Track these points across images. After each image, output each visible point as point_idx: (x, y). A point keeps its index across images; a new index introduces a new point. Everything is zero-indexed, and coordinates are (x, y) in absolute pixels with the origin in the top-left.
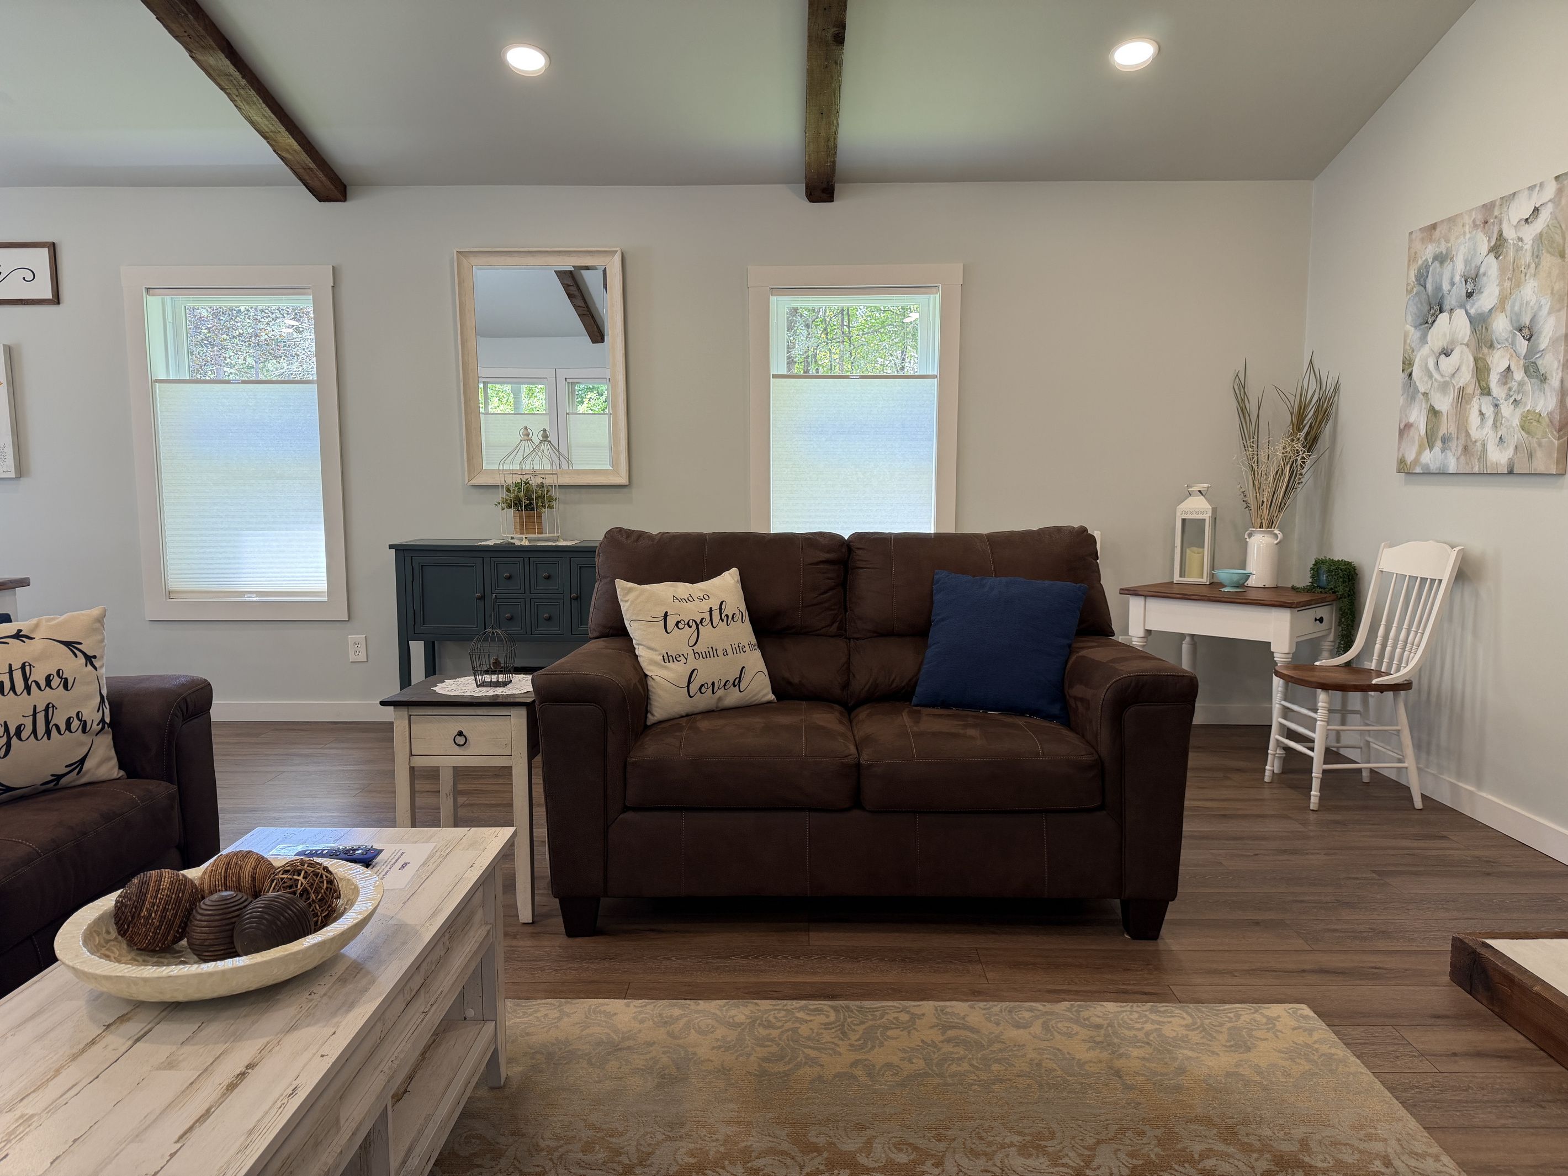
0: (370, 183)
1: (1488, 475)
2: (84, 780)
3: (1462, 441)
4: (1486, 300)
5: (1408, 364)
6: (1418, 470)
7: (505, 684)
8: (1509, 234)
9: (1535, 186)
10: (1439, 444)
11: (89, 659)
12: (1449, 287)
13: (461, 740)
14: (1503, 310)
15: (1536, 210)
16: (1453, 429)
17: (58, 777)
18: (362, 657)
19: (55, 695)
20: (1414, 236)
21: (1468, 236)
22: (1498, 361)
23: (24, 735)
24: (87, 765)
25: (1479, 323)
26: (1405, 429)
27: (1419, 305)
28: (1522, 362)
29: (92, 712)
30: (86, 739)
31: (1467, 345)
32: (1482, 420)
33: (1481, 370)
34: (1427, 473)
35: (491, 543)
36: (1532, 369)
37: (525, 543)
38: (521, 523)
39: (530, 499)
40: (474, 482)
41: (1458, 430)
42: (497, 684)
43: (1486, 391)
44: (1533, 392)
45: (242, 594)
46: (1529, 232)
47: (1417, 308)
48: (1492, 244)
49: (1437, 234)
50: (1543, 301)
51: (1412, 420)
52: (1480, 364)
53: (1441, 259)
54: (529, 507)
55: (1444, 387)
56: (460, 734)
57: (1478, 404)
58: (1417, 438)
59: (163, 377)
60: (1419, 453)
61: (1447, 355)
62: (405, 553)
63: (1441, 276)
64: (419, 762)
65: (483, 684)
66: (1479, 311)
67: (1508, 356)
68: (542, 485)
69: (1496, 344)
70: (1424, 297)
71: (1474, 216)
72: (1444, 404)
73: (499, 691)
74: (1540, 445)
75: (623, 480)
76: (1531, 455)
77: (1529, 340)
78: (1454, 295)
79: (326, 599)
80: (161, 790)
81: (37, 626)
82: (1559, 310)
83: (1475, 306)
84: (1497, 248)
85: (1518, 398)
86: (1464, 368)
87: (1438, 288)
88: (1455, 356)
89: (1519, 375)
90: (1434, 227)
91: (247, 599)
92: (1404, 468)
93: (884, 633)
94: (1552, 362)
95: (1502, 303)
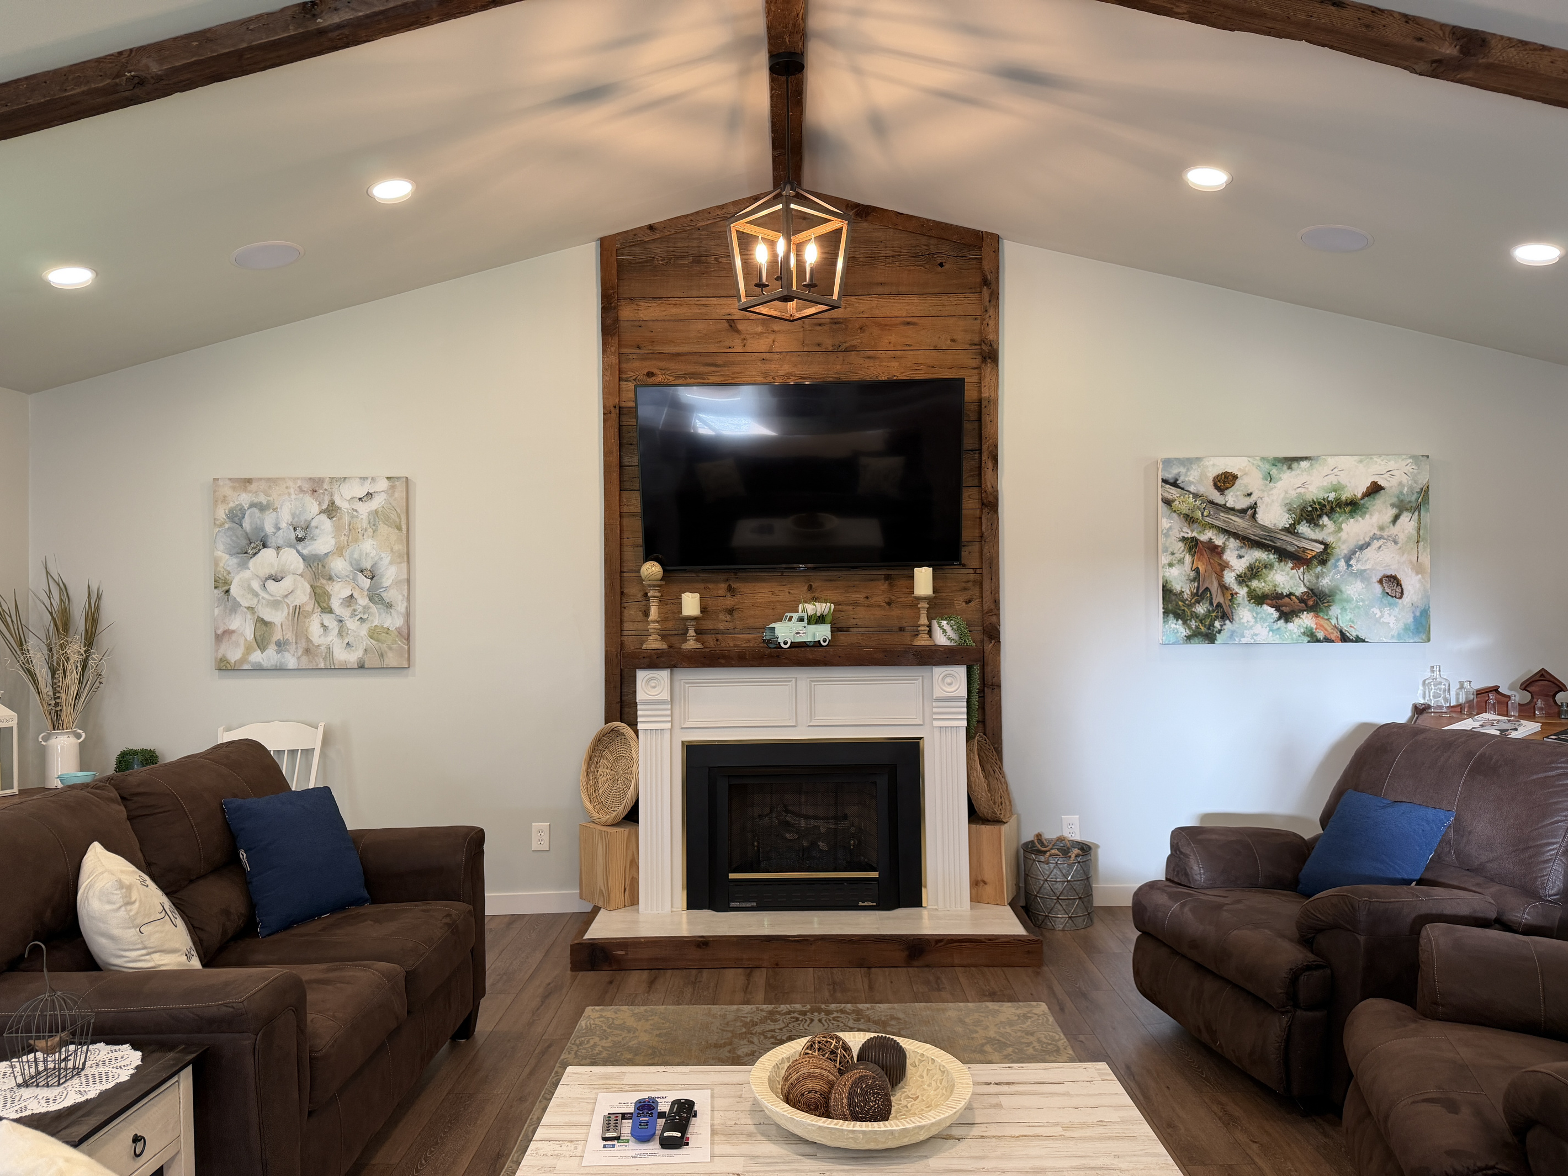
1: (334, 670)
3: (303, 644)
4: (321, 546)
5: (222, 585)
6: (246, 667)
8: (342, 504)
9: (367, 478)
10: (272, 647)
12: (274, 530)
14: (341, 555)
15: (369, 494)
16: (290, 636)
20: (221, 483)
21: (293, 497)
22: (339, 592)
25: (314, 562)
26: (221, 636)
27: (234, 538)
28: (366, 593)
31: (301, 575)
32: (325, 630)
33: (320, 595)
34: (259, 669)
36: (375, 597)
41: (296, 636)
43: (327, 610)
44: (380, 614)
46: (364, 509)
47: (231, 540)
48: (324, 507)
49: (253, 487)
50: (383, 555)
51: (232, 627)
52: (318, 591)
53: (262, 508)
55: (275, 604)
56: (136, 1139)
57: (319, 619)
58: (242, 641)
60: (247, 654)
61: (276, 580)
63: (263, 520)
66: (314, 553)
67: (350, 588)
69: (335, 578)
70: (239, 532)
71: (299, 483)
72: (277, 617)
74: (390, 649)
76: (382, 656)
77: (372, 579)
78: (280, 537)
82: (401, 563)
83: (309, 548)
84: (330, 512)
85: (365, 617)
86: (298, 592)
87: (259, 528)
88: (287, 583)
89: (363, 601)
90: (249, 481)
94: (394, 595)
95: (339, 551)
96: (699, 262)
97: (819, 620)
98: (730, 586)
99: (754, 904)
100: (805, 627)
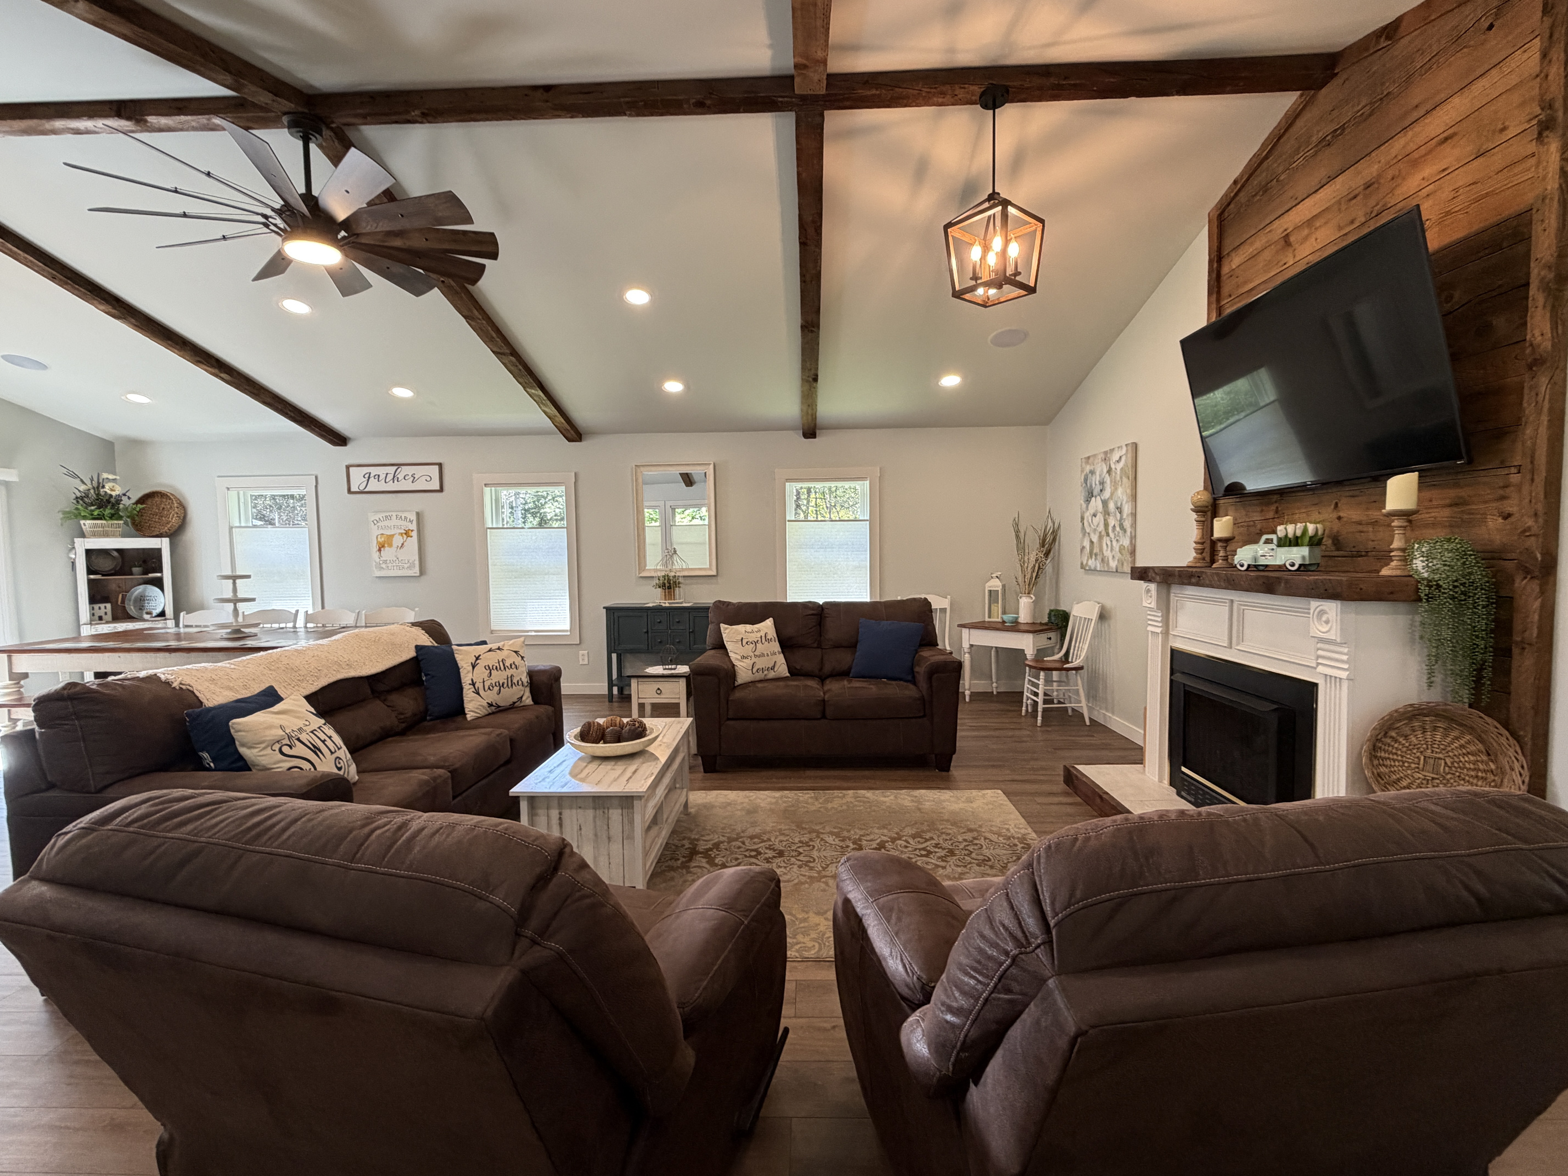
0: (593, 433)
1: (1108, 572)
2: (522, 704)
3: (1101, 556)
4: (1107, 494)
5: (1082, 519)
6: (1087, 568)
7: (675, 669)
8: (1113, 466)
9: (1120, 447)
10: (1094, 557)
11: (522, 658)
12: (1095, 486)
13: (659, 692)
14: (1112, 499)
15: (1120, 457)
16: (1098, 551)
17: (514, 703)
18: (586, 662)
19: (513, 671)
20: (1083, 460)
21: (1100, 464)
22: (1111, 521)
23: (505, 685)
24: (524, 699)
25: (1105, 503)
26: (1083, 549)
28: (1118, 523)
29: (525, 679)
30: (523, 688)
31: (1101, 513)
32: (1107, 547)
33: (1106, 525)
34: (1090, 570)
35: (651, 605)
36: (1121, 526)
37: (667, 605)
38: (665, 595)
39: (670, 583)
40: (641, 575)
41: (1100, 551)
42: (671, 669)
43: (1108, 535)
44: (1121, 537)
45: (528, 631)
46: (1119, 467)
47: (1085, 493)
48: (1108, 469)
49: (1090, 461)
50: (1123, 497)
51: (1085, 545)
52: (1106, 522)
53: (1092, 473)
54: (669, 588)
55: (1095, 531)
56: (659, 689)
57: (1106, 540)
58: (1087, 553)
59: (490, 526)
60: (1088, 560)
61: (1095, 516)
62: (609, 610)
63: (1092, 480)
64: (641, 701)
65: (665, 669)
66: (1105, 498)
67: (1114, 520)
68: (675, 576)
69: (1110, 514)
70: (1087, 489)
71: (1102, 456)
72: (1095, 538)
73: (673, 672)
74: (1124, 560)
75: (714, 573)
76: (1122, 564)
77: (1121, 514)
78: (1096, 490)
79: (569, 633)
80: (550, 709)
81: (504, 645)
82: (1129, 502)
83: (1103, 496)
84: (1109, 471)
85: (1118, 539)
86: (1101, 523)
87: (1091, 486)
88: (1098, 517)
89: (1118, 529)
90: (1089, 458)
91: (530, 634)
92: (1082, 567)
93: (837, 646)
94: (1127, 524)
95: (1111, 497)
96: (1266, 191)
97: (1294, 542)
98: (1277, 508)
99: (1193, 800)
100: (1273, 549)
